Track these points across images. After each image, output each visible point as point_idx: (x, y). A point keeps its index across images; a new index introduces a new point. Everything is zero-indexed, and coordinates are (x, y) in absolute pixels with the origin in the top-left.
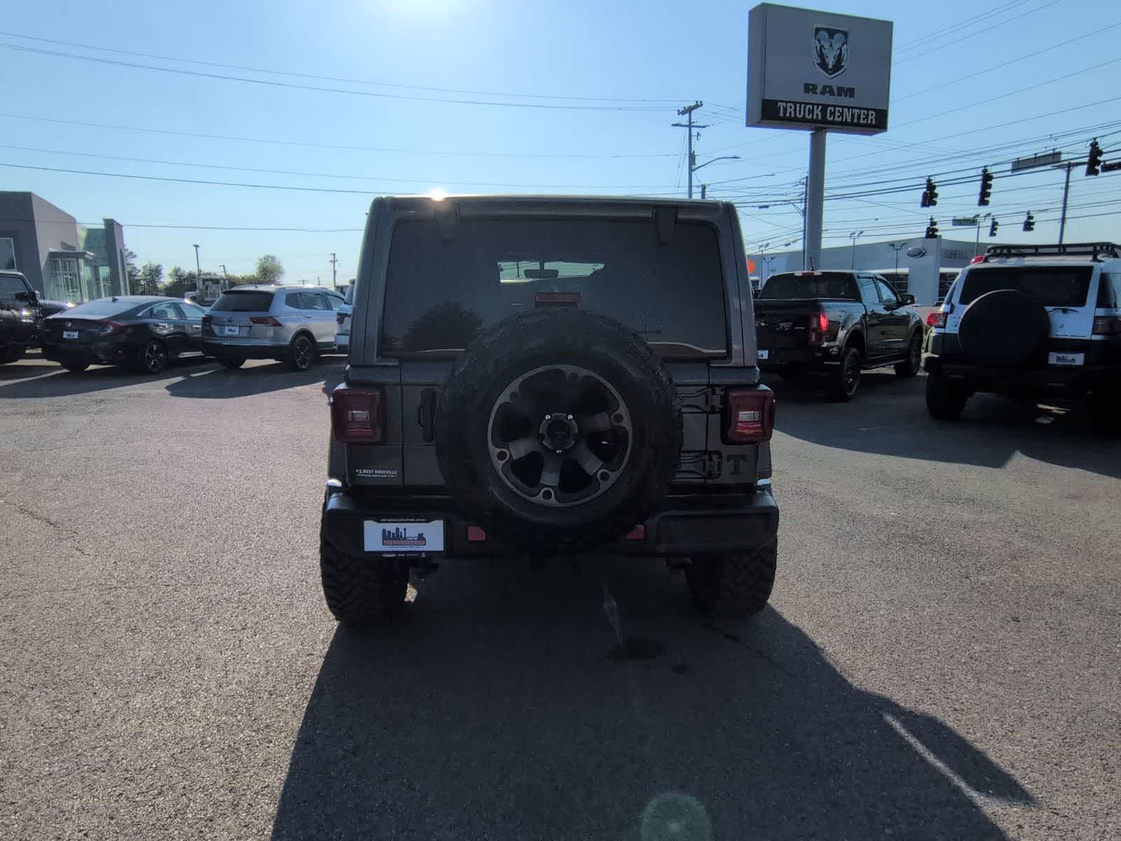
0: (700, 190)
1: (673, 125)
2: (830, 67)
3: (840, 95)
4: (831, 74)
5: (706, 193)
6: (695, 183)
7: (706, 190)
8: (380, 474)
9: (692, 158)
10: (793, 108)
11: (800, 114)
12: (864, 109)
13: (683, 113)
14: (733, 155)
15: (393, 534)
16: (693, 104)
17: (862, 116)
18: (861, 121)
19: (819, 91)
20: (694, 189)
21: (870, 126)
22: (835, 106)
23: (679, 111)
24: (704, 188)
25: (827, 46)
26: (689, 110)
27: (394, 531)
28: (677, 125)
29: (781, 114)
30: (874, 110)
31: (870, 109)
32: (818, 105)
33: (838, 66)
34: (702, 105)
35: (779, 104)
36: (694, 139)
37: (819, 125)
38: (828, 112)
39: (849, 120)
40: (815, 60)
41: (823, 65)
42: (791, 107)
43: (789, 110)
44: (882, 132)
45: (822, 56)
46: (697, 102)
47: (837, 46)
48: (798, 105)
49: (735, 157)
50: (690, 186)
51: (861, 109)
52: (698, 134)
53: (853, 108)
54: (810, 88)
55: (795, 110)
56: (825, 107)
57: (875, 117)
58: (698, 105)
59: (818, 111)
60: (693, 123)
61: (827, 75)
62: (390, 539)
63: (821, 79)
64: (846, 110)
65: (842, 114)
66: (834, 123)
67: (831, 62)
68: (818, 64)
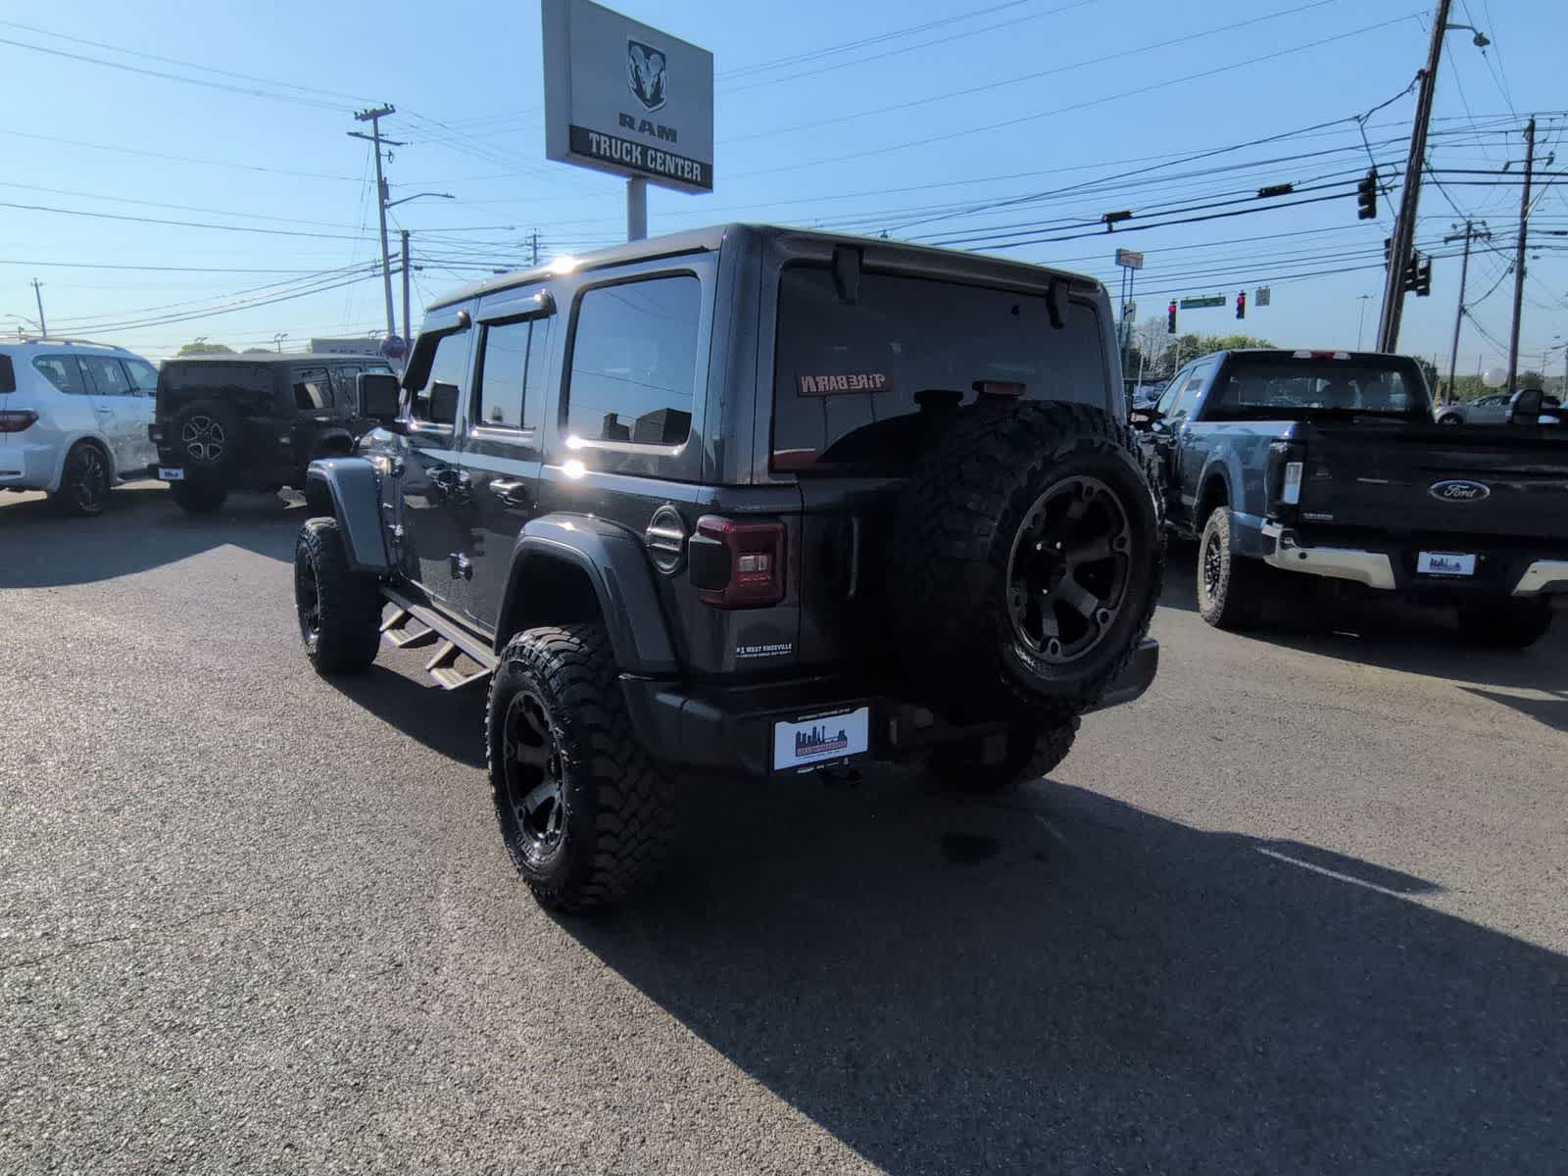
0: (400, 237)
1: (350, 134)
2: (648, 97)
3: (660, 136)
4: (649, 107)
5: (410, 243)
6: (390, 225)
7: (410, 238)
8: (770, 652)
9: (383, 187)
10: (608, 143)
11: (616, 152)
12: (689, 159)
13: (364, 117)
14: (444, 193)
15: (809, 737)
16: (380, 107)
17: (687, 169)
18: (686, 175)
19: (637, 124)
20: (390, 236)
21: (696, 183)
22: (656, 150)
23: (356, 114)
24: (406, 235)
25: (643, 68)
26: (374, 115)
27: (810, 733)
28: (357, 135)
29: (594, 150)
30: (699, 163)
31: (696, 162)
32: (637, 145)
33: (656, 98)
34: (394, 111)
35: (591, 135)
36: (384, 160)
37: (637, 172)
38: (649, 157)
39: (673, 171)
40: (631, 85)
41: (640, 92)
42: (605, 142)
43: (602, 146)
44: (707, 192)
45: (638, 79)
46: (386, 105)
47: (654, 71)
48: (613, 141)
49: (446, 196)
50: (384, 230)
51: (685, 159)
52: (390, 154)
53: (676, 156)
54: (626, 120)
55: (610, 146)
56: (645, 150)
57: (701, 172)
58: (388, 110)
59: (637, 153)
60: (382, 135)
61: (646, 107)
62: (808, 745)
63: (639, 110)
64: (668, 157)
65: (664, 163)
66: (656, 172)
67: (649, 91)
68: (635, 90)
